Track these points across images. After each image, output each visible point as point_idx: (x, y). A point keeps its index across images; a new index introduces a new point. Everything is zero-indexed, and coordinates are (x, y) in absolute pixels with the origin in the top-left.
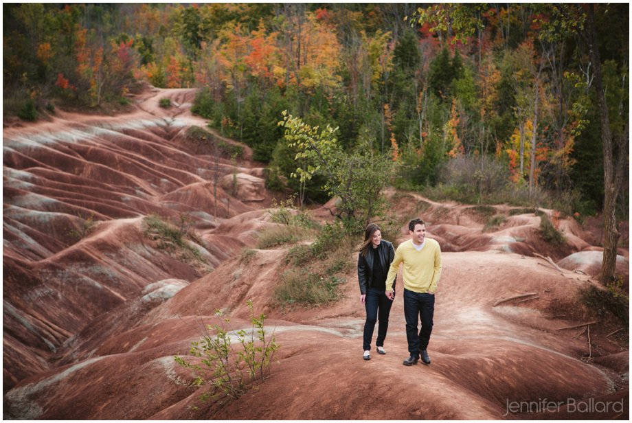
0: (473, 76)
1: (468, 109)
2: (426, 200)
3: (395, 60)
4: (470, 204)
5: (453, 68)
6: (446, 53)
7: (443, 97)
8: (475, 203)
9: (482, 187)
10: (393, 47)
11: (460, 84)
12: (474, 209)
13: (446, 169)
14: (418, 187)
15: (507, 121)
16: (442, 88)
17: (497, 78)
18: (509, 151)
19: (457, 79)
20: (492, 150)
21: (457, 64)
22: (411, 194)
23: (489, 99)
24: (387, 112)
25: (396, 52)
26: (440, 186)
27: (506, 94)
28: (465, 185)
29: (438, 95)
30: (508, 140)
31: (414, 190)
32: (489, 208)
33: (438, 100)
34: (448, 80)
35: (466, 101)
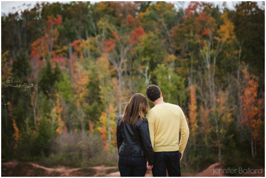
0: (70, 80)
1: (67, 102)
2: (42, 167)
3: (13, 71)
4: (76, 167)
5: (55, 75)
6: (49, 65)
7: (50, 95)
8: (79, 166)
9: (84, 154)
10: (11, 62)
11: (60, 85)
12: (79, 171)
13: (55, 143)
14: (35, 158)
15: (95, 108)
16: (48, 89)
17: (85, 81)
18: (99, 128)
19: (59, 81)
20: (87, 128)
21: (58, 72)
22: (31, 163)
23: (81, 95)
24: (9, 107)
25: (13, 66)
26: (52, 155)
27: (93, 91)
28: (71, 153)
29: (46, 94)
30: (98, 120)
31: (33, 161)
32: (91, 169)
33: (46, 97)
34: (52, 83)
35: (66, 97)
